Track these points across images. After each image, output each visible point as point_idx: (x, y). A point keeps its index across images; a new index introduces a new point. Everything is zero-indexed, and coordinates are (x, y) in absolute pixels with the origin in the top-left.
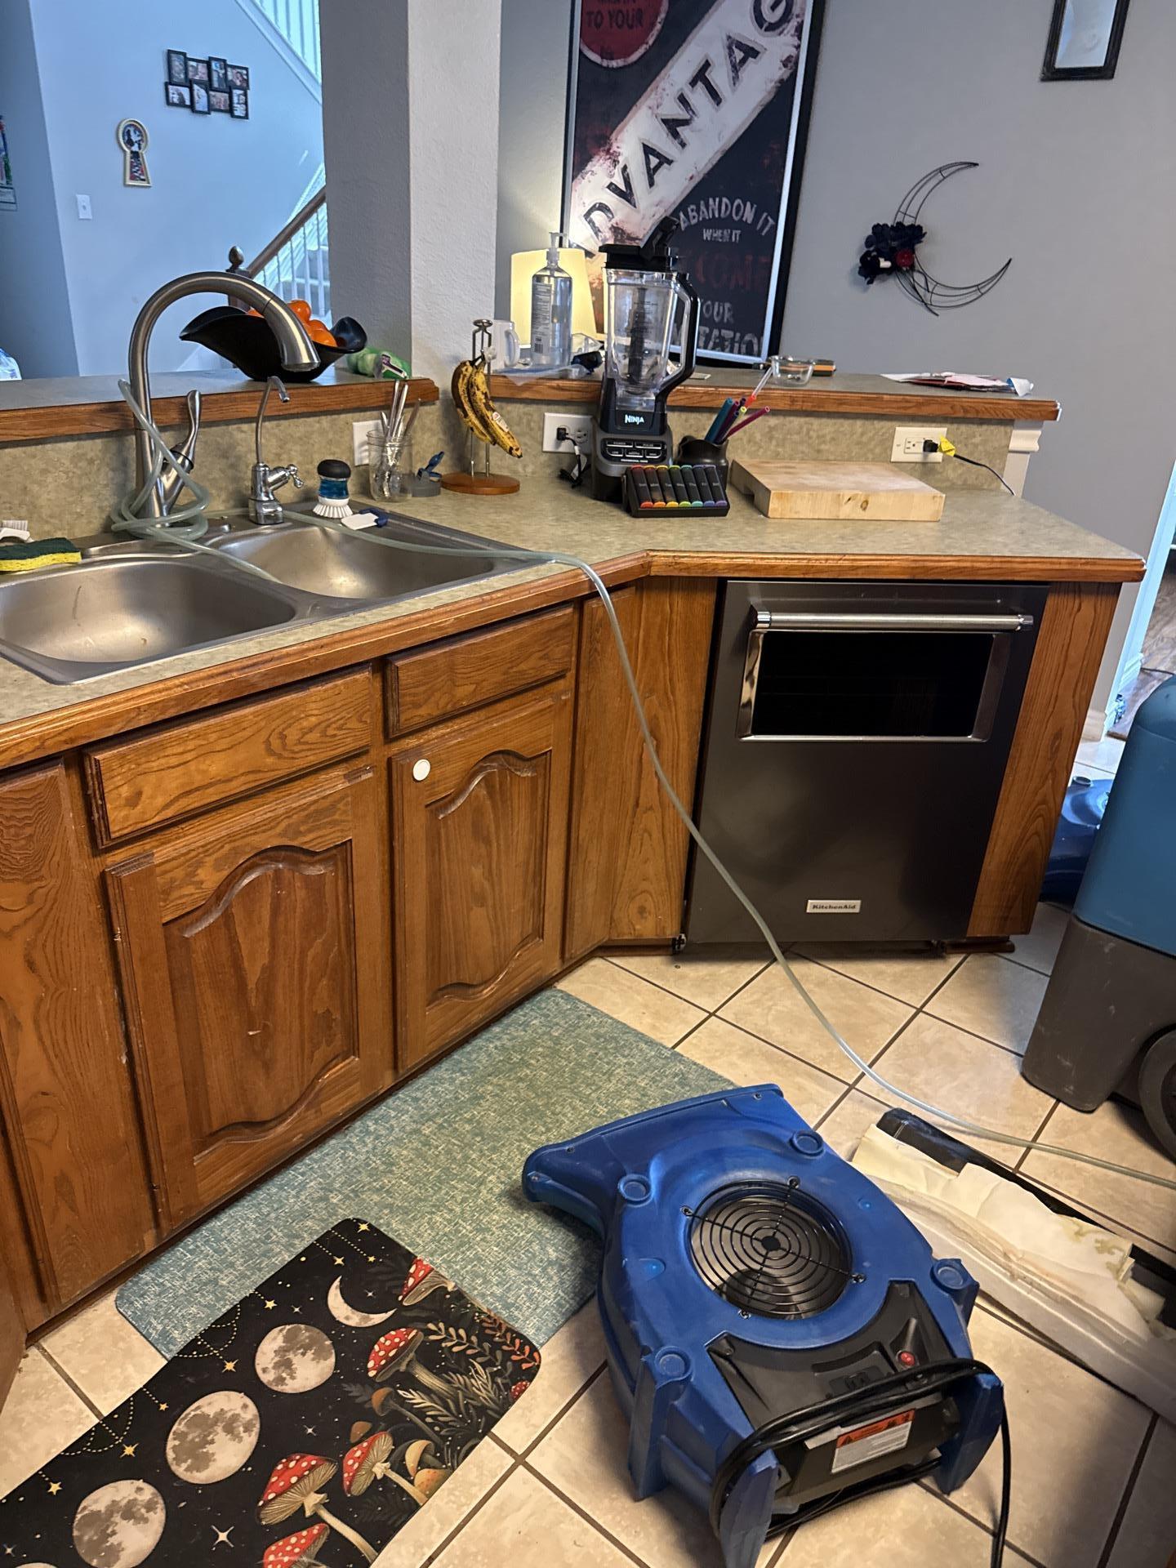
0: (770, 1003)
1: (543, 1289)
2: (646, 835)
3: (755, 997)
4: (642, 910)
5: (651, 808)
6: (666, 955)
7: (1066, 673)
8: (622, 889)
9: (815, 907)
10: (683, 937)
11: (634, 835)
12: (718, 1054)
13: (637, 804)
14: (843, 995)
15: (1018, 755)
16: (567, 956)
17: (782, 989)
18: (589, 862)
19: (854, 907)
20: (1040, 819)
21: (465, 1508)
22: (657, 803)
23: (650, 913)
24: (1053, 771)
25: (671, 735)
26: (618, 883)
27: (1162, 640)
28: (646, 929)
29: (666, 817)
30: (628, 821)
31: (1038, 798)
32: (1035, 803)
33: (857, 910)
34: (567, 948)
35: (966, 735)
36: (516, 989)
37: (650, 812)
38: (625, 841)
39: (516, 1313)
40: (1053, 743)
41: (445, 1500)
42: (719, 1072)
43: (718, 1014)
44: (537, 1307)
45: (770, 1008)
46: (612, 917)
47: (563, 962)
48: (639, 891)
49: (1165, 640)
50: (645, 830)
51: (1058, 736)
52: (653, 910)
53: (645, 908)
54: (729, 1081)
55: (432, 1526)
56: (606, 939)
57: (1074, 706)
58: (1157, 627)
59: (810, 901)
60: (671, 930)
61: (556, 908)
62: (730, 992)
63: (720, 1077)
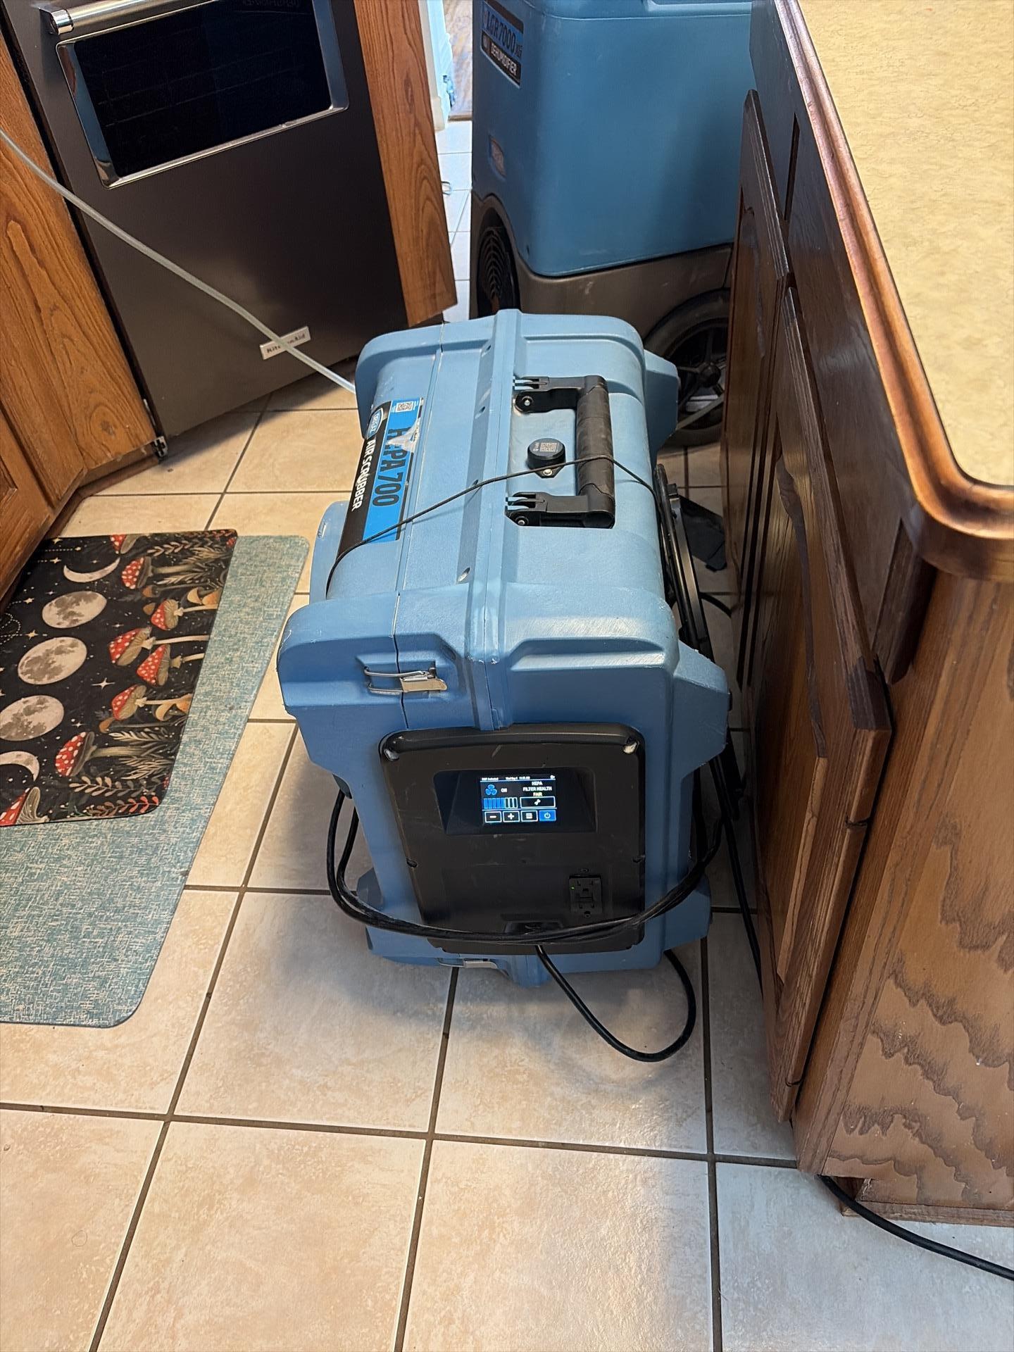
0: (271, 461)
1: (191, 765)
2: (66, 340)
3: (256, 461)
4: (106, 427)
5: (56, 308)
6: (154, 466)
7: (389, 7)
8: (74, 412)
9: (269, 351)
10: (162, 439)
11: (53, 345)
12: (246, 522)
13: (38, 309)
14: (330, 425)
15: (381, 116)
16: (53, 498)
17: (276, 444)
18: (21, 388)
19: (304, 336)
20: (425, 182)
21: (216, 946)
22: (58, 297)
23: (116, 427)
24: (417, 124)
25: (32, 211)
26: (66, 408)
27: (460, 20)
28: (120, 444)
29: (76, 310)
30: (39, 332)
31: (416, 159)
32: (415, 166)
33: (308, 338)
34: (48, 491)
35: (327, 107)
36: (18, 548)
37: (55, 313)
38: (49, 358)
39: (177, 795)
40: (407, 91)
41: (196, 951)
42: (255, 534)
43: (228, 491)
44: (194, 780)
45: (273, 465)
46: (80, 448)
47: (53, 507)
48: (92, 407)
49: (462, 19)
50: (64, 336)
51: (407, 83)
52: (118, 423)
53: (108, 423)
54: (267, 537)
55: (196, 974)
56: (85, 472)
57: (410, 44)
58: (451, 10)
59: (262, 346)
60: (146, 435)
61: (11, 450)
62: (230, 468)
63: (258, 537)
